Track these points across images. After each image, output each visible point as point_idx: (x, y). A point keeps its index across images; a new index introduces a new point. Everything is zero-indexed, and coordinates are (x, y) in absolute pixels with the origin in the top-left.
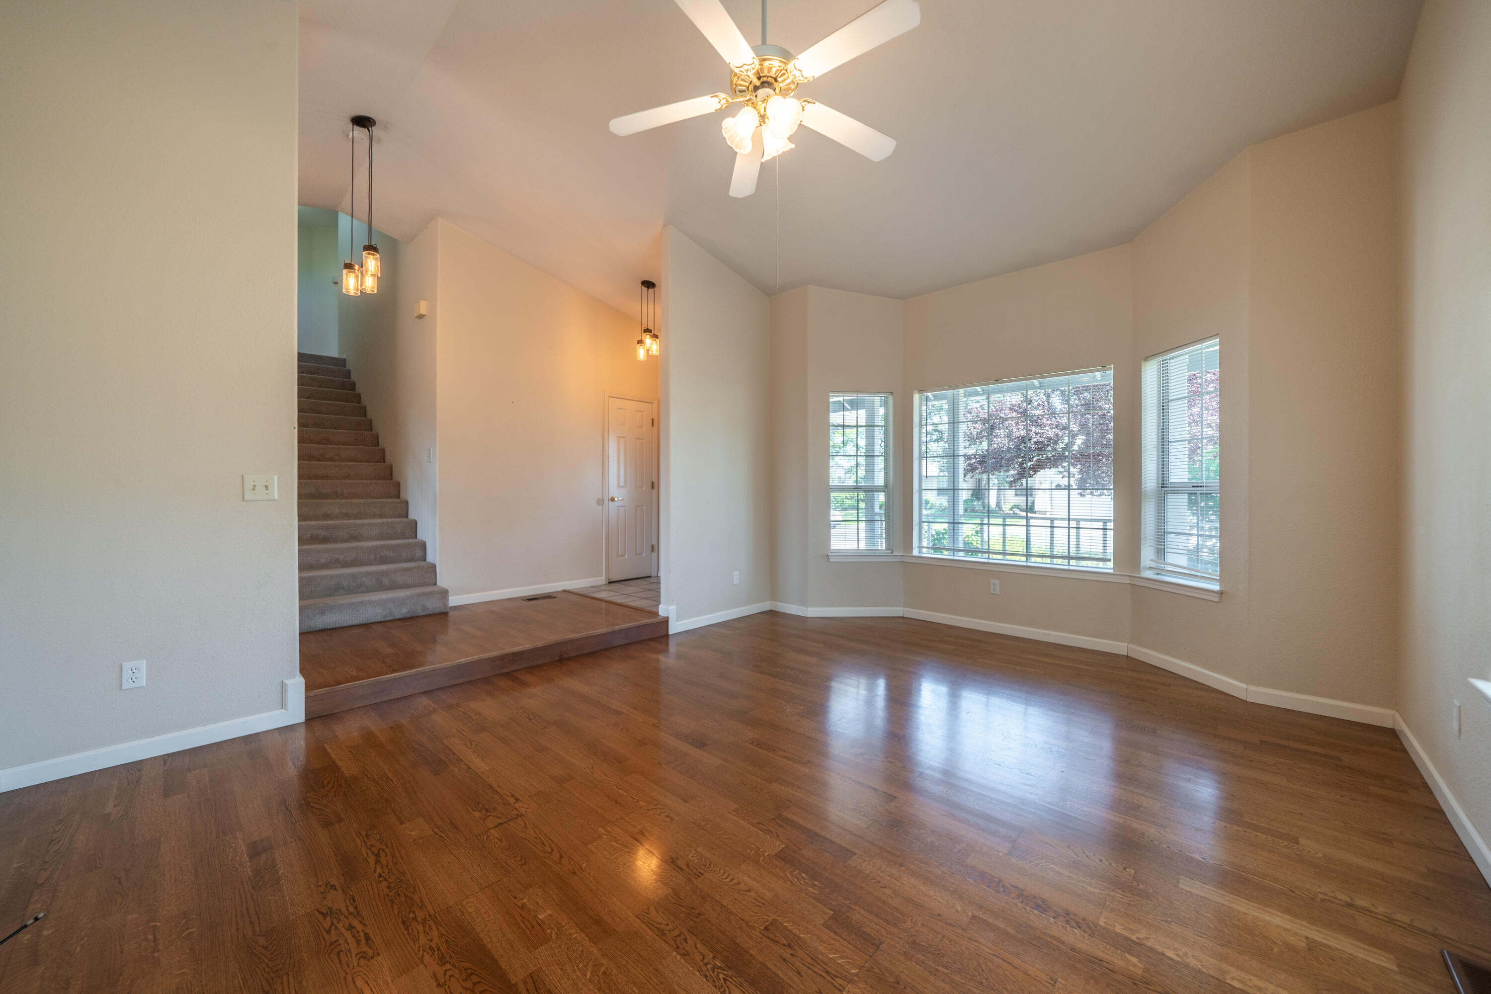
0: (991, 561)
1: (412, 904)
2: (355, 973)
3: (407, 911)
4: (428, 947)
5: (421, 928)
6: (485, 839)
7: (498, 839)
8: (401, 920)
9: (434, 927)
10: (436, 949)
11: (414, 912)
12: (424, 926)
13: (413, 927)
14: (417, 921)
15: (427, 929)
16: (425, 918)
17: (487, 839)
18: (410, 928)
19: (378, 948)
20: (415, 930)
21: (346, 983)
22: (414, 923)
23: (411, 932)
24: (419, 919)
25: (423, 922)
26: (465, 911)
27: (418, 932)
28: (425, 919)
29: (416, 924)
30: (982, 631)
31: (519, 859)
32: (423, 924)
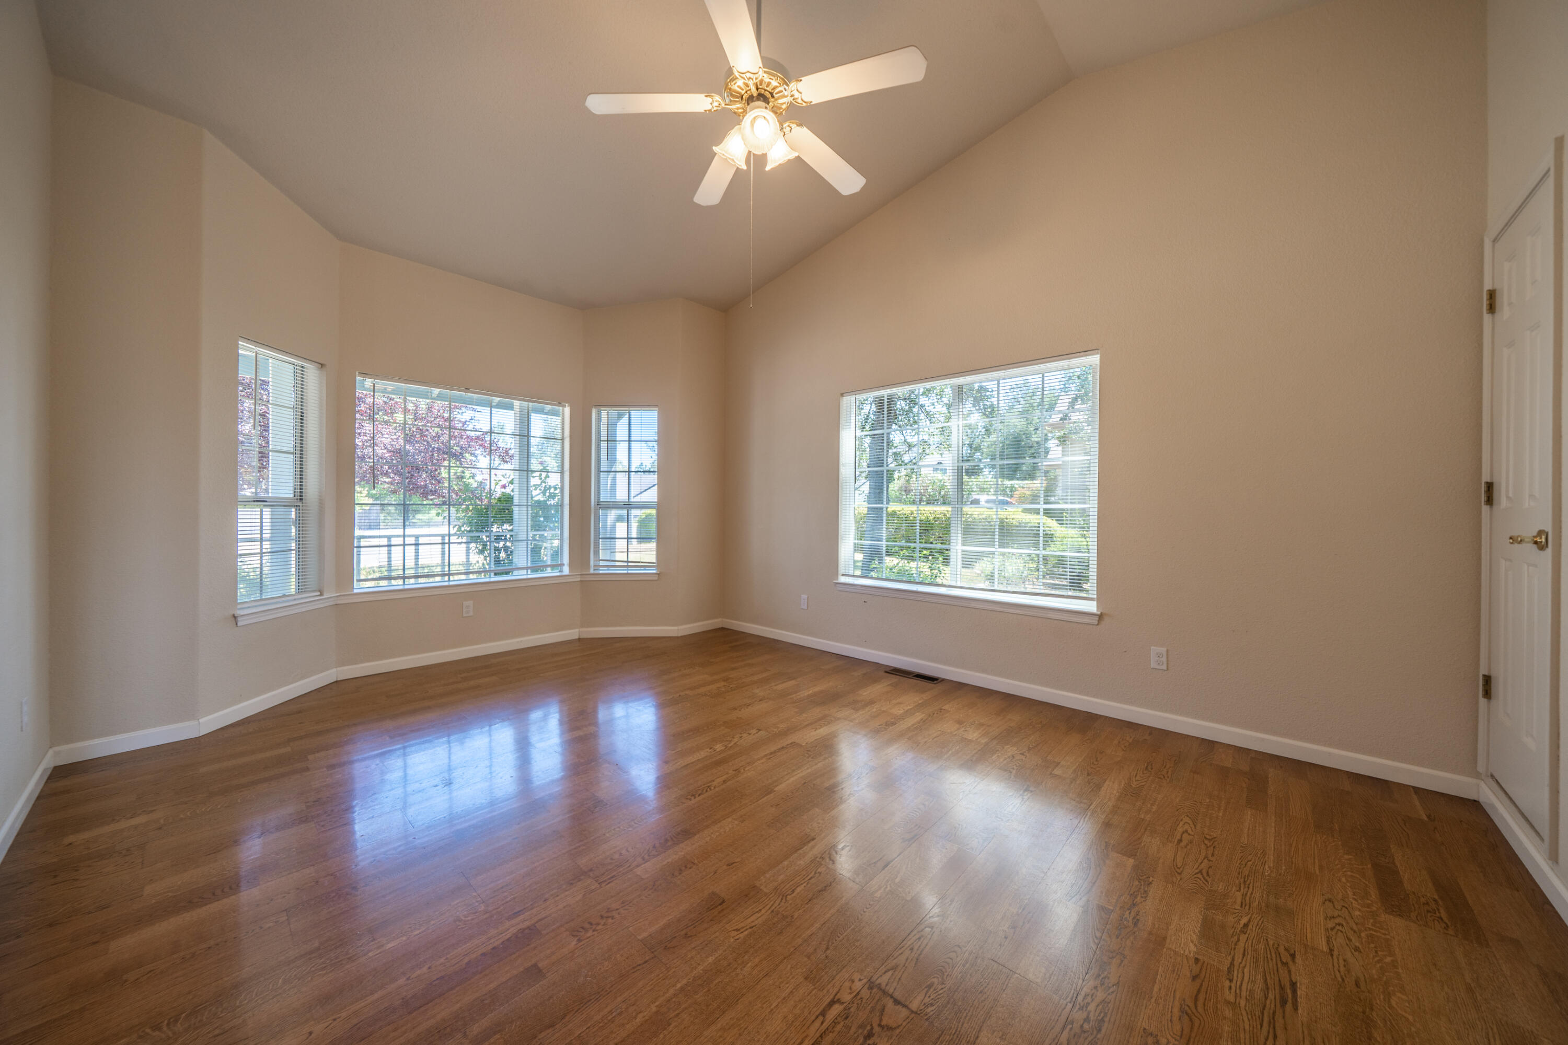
0: (451, 583)
1: (1075, 1035)
2: (1175, 1040)
3: (1086, 1035)
4: (1103, 987)
5: (1092, 1007)
6: (933, 1008)
7: (927, 992)
8: (1099, 1036)
9: (1083, 993)
10: (1101, 978)
11: (1082, 1026)
12: (1088, 1004)
13: (1097, 1015)
14: (1088, 1017)
15: (1089, 999)
16: (1079, 1009)
17: (932, 1005)
18: (1100, 1018)
19: (1140, 1036)
20: (1098, 1012)
21: (1189, 1038)
22: (1092, 1019)
23: (1102, 1015)
24: (1085, 1015)
25: (1085, 1009)
26: (1048, 975)
27: (1097, 1006)
28: (1081, 1008)
29: (1091, 1015)
30: (447, 662)
31: (955, 953)
32: (1087, 1007)
